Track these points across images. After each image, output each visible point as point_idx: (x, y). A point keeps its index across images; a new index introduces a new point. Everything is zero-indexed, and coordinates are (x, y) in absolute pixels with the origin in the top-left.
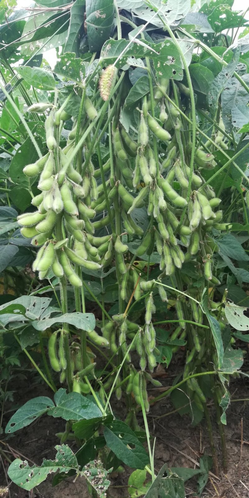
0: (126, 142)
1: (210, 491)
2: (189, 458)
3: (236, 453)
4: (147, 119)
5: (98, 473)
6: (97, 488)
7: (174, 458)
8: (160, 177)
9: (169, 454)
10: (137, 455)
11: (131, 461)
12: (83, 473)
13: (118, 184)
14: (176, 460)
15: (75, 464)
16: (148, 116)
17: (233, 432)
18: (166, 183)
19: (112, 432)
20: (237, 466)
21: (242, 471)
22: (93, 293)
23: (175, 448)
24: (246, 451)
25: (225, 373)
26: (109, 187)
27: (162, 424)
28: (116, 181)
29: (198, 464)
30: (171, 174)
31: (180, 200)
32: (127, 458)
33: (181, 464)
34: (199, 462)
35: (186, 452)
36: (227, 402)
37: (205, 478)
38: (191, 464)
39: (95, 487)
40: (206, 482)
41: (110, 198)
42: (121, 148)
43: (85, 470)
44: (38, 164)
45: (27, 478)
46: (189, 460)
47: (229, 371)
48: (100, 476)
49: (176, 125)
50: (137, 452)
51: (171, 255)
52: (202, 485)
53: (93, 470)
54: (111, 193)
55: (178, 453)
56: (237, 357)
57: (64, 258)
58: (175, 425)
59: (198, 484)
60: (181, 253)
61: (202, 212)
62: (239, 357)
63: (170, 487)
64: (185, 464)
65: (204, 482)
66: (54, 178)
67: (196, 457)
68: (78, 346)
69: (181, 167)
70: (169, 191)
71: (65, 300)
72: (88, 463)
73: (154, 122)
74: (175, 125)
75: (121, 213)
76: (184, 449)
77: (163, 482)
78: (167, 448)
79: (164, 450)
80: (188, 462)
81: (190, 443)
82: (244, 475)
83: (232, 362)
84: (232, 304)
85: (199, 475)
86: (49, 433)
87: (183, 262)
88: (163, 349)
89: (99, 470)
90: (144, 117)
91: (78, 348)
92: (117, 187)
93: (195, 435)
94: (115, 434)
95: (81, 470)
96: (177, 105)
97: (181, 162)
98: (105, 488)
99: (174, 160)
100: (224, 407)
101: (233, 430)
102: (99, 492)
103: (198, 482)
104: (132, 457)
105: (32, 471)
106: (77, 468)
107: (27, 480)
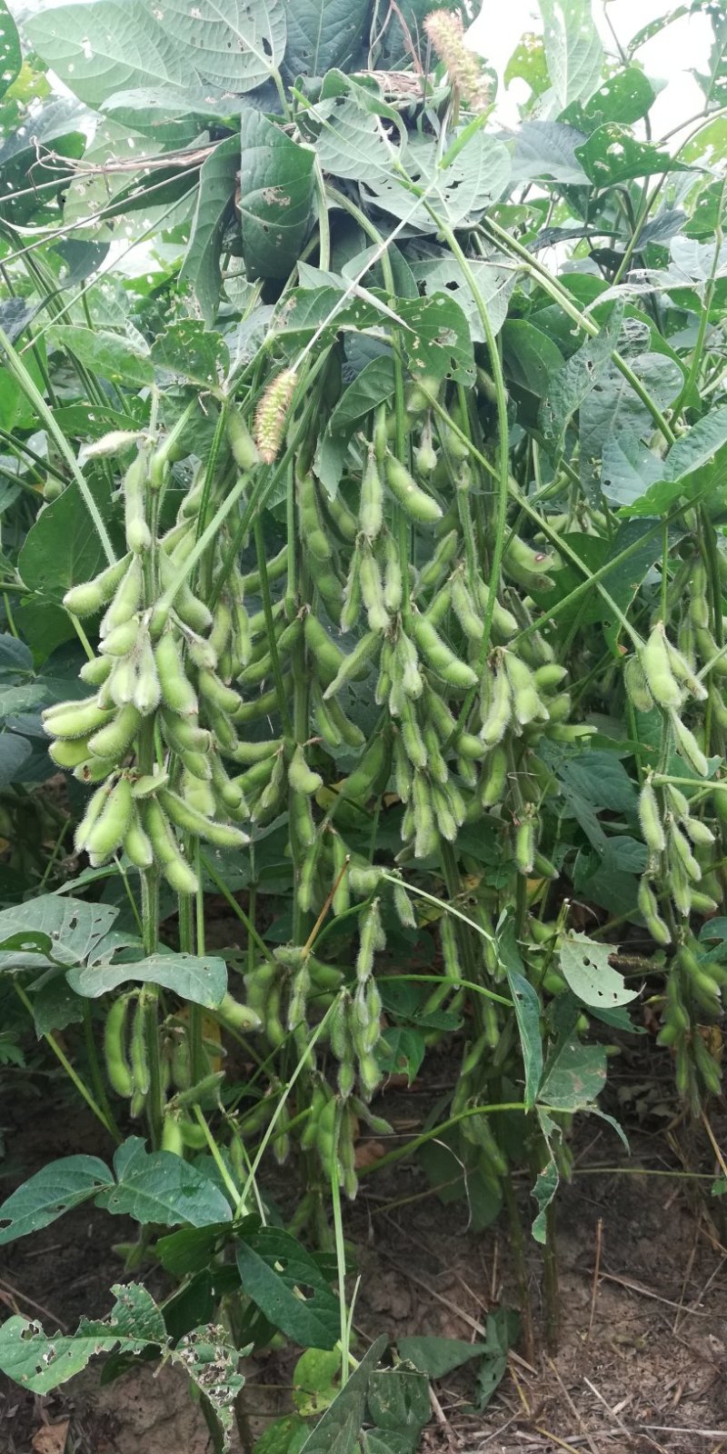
0: (331, 512)
1: (507, 1402)
2: (461, 1312)
3: (583, 1303)
4: (383, 464)
5: (216, 1357)
6: (213, 1392)
7: (422, 1310)
8: (411, 610)
9: (408, 1301)
10: (318, 1316)
11: (303, 1328)
12: (177, 1356)
13: (305, 615)
14: (424, 1317)
15: (159, 1332)
16: (387, 458)
17: (582, 1249)
18: (426, 627)
19: (257, 1256)
20: (583, 1337)
21: (596, 1353)
22: (227, 884)
23: (427, 1286)
24: (612, 1299)
25: (554, 1109)
26: (283, 620)
27: (395, 1218)
28: (301, 604)
29: (482, 1330)
30: (440, 600)
31: (460, 671)
32: (292, 1321)
33: (439, 1328)
34: (484, 1324)
35: (452, 1296)
36: (550, 1186)
37: (498, 1368)
38: (464, 1329)
39: (207, 1391)
40: (499, 1378)
41: (282, 649)
42: (316, 525)
43: (183, 1347)
44: (101, 583)
45: (39, 1363)
46: (460, 1318)
47: (566, 1104)
48: (219, 1364)
49: (461, 478)
50: (318, 1306)
51: (431, 804)
52: (489, 1387)
53: (204, 1347)
54: (286, 635)
55: (432, 1298)
56: (590, 1067)
57: (157, 817)
58: (430, 1222)
59: (479, 1383)
60: (458, 803)
61: (512, 704)
62: (597, 1067)
63: (394, 1394)
64: (448, 1329)
65: (494, 1378)
66: (141, 618)
67: (479, 1312)
68: (180, 1025)
69: (466, 585)
70: (433, 645)
71: (152, 919)
72: (191, 1330)
73: (401, 475)
74: (456, 480)
75: (308, 687)
76: (448, 1288)
77: (376, 1380)
78: (404, 1283)
79: (397, 1289)
80: (456, 1322)
81: (467, 1273)
82: (601, 1362)
83: (576, 1081)
84: (581, 938)
85: (484, 1359)
86: (94, 1232)
87: (461, 823)
88: (403, 1038)
89: (218, 1349)
90: (377, 461)
91: (180, 1030)
92: (302, 623)
93: (482, 1253)
94: (265, 1260)
95: (173, 1346)
96: (463, 432)
97: (467, 573)
98: (230, 1394)
99: (451, 566)
100: (541, 1198)
101: (583, 1242)
102: (216, 1402)
103: (479, 1377)
104: (305, 1318)
105: (52, 1346)
106: (162, 1341)
107: (39, 1370)
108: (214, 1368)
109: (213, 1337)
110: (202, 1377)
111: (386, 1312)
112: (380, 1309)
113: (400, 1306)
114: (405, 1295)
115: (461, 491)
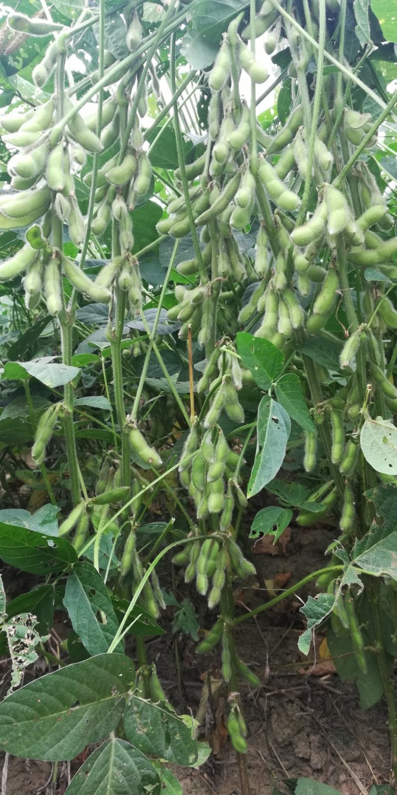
108: (22, 643)
109: (29, 623)
110: (14, 647)
111: (307, 761)
112: (301, 756)
113: (317, 760)
114: (323, 754)
115: (299, 68)
